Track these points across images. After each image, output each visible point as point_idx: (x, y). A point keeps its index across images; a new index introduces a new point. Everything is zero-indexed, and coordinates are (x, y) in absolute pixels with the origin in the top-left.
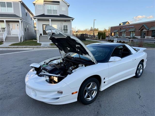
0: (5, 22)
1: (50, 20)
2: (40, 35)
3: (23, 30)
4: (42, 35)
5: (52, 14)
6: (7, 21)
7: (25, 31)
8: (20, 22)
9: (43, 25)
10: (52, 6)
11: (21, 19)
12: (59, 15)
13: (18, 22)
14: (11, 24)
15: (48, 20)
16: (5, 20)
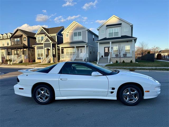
0: (75, 47)
1: (111, 42)
2: (101, 57)
3: (88, 53)
4: (104, 57)
5: (114, 37)
6: (77, 47)
7: (91, 54)
8: (86, 47)
9: (105, 48)
10: (114, 29)
11: (86, 44)
12: (120, 36)
13: (84, 46)
14: (80, 49)
15: (109, 43)
16: (75, 46)
